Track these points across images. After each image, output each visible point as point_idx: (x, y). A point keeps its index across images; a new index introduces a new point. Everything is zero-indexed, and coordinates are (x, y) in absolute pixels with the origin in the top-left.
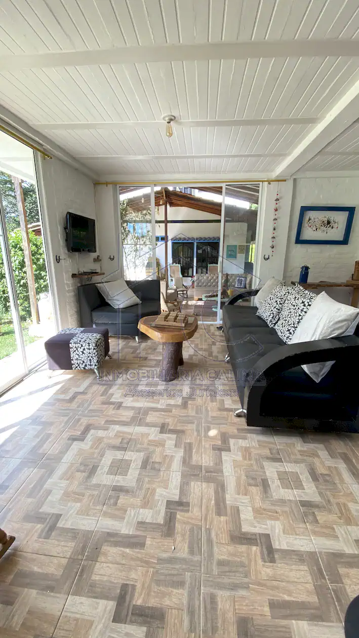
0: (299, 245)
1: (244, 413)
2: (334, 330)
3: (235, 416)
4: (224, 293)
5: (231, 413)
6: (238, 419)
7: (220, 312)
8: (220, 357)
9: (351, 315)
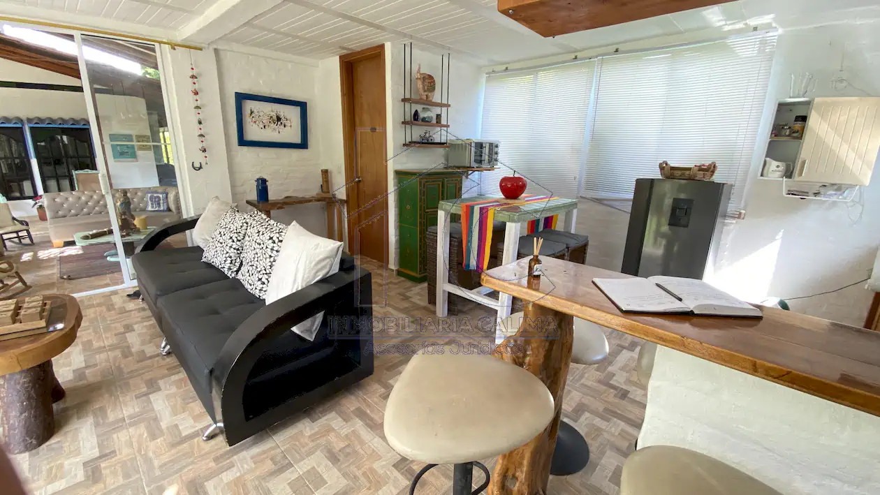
0: (245, 149)
1: (220, 427)
2: (317, 272)
3: (207, 440)
4: (126, 226)
5: (196, 440)
6: (213, 442)
7: (127, 265)
8: (150, 350)
9: (332, 251)
